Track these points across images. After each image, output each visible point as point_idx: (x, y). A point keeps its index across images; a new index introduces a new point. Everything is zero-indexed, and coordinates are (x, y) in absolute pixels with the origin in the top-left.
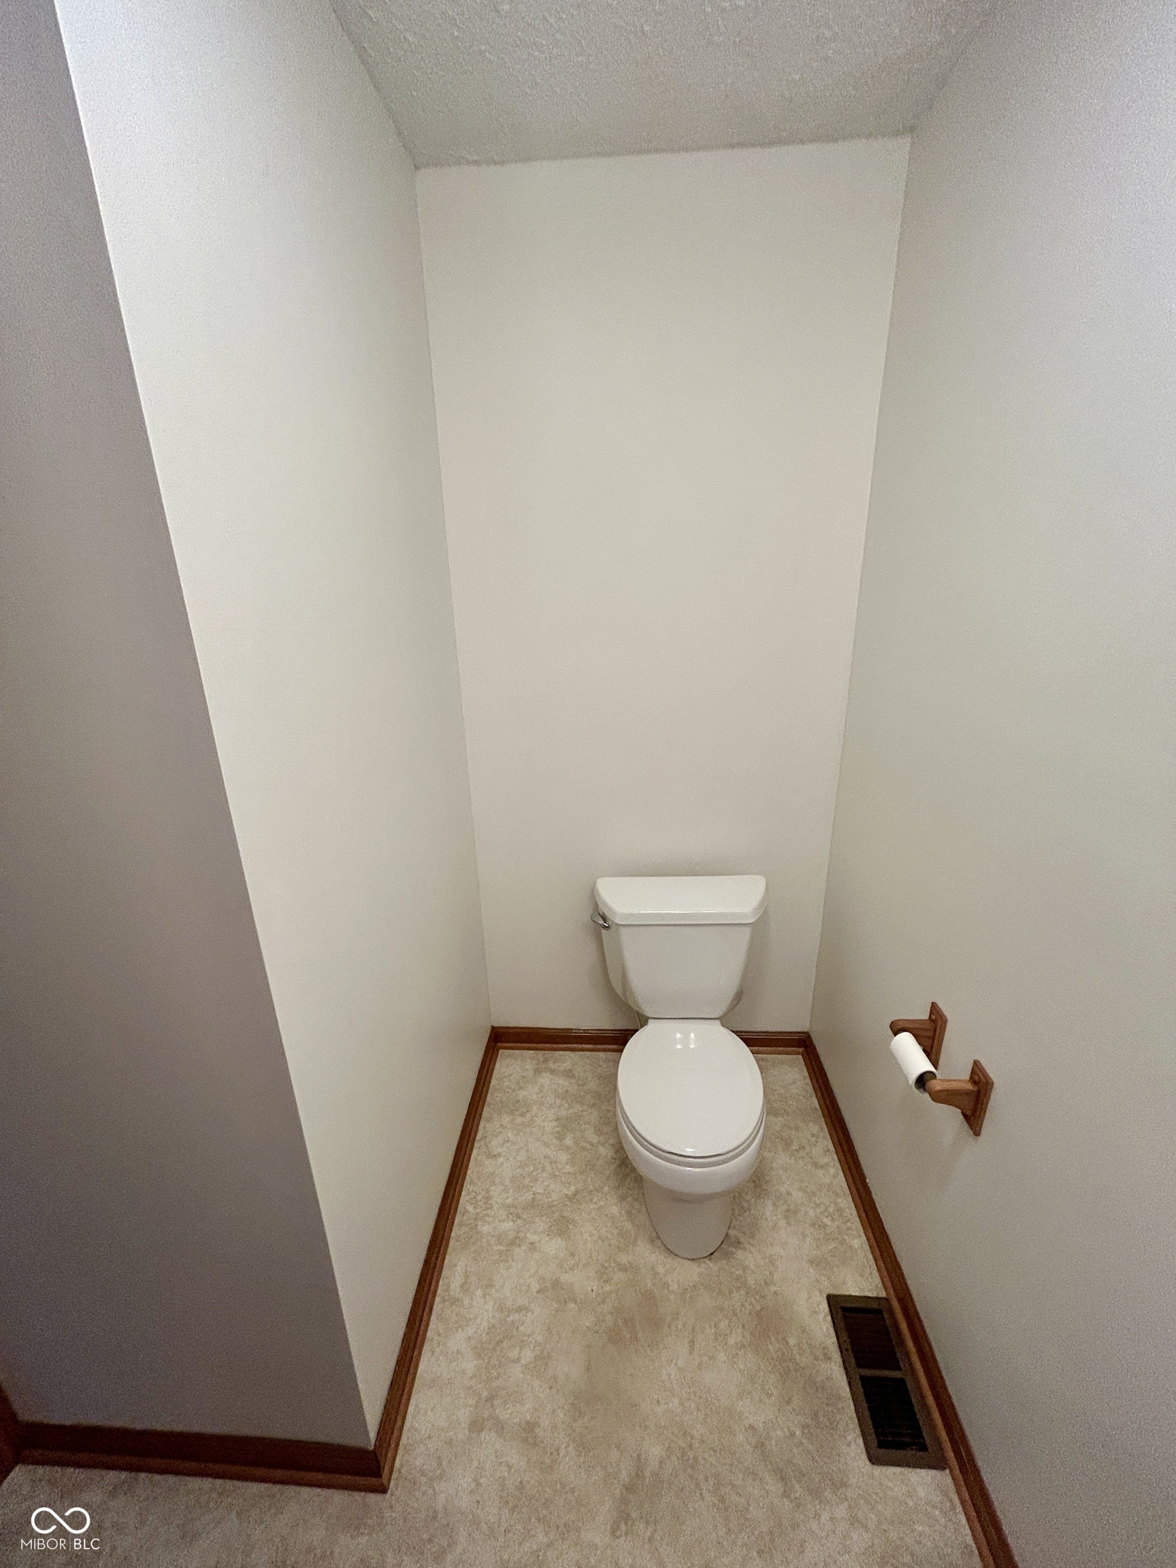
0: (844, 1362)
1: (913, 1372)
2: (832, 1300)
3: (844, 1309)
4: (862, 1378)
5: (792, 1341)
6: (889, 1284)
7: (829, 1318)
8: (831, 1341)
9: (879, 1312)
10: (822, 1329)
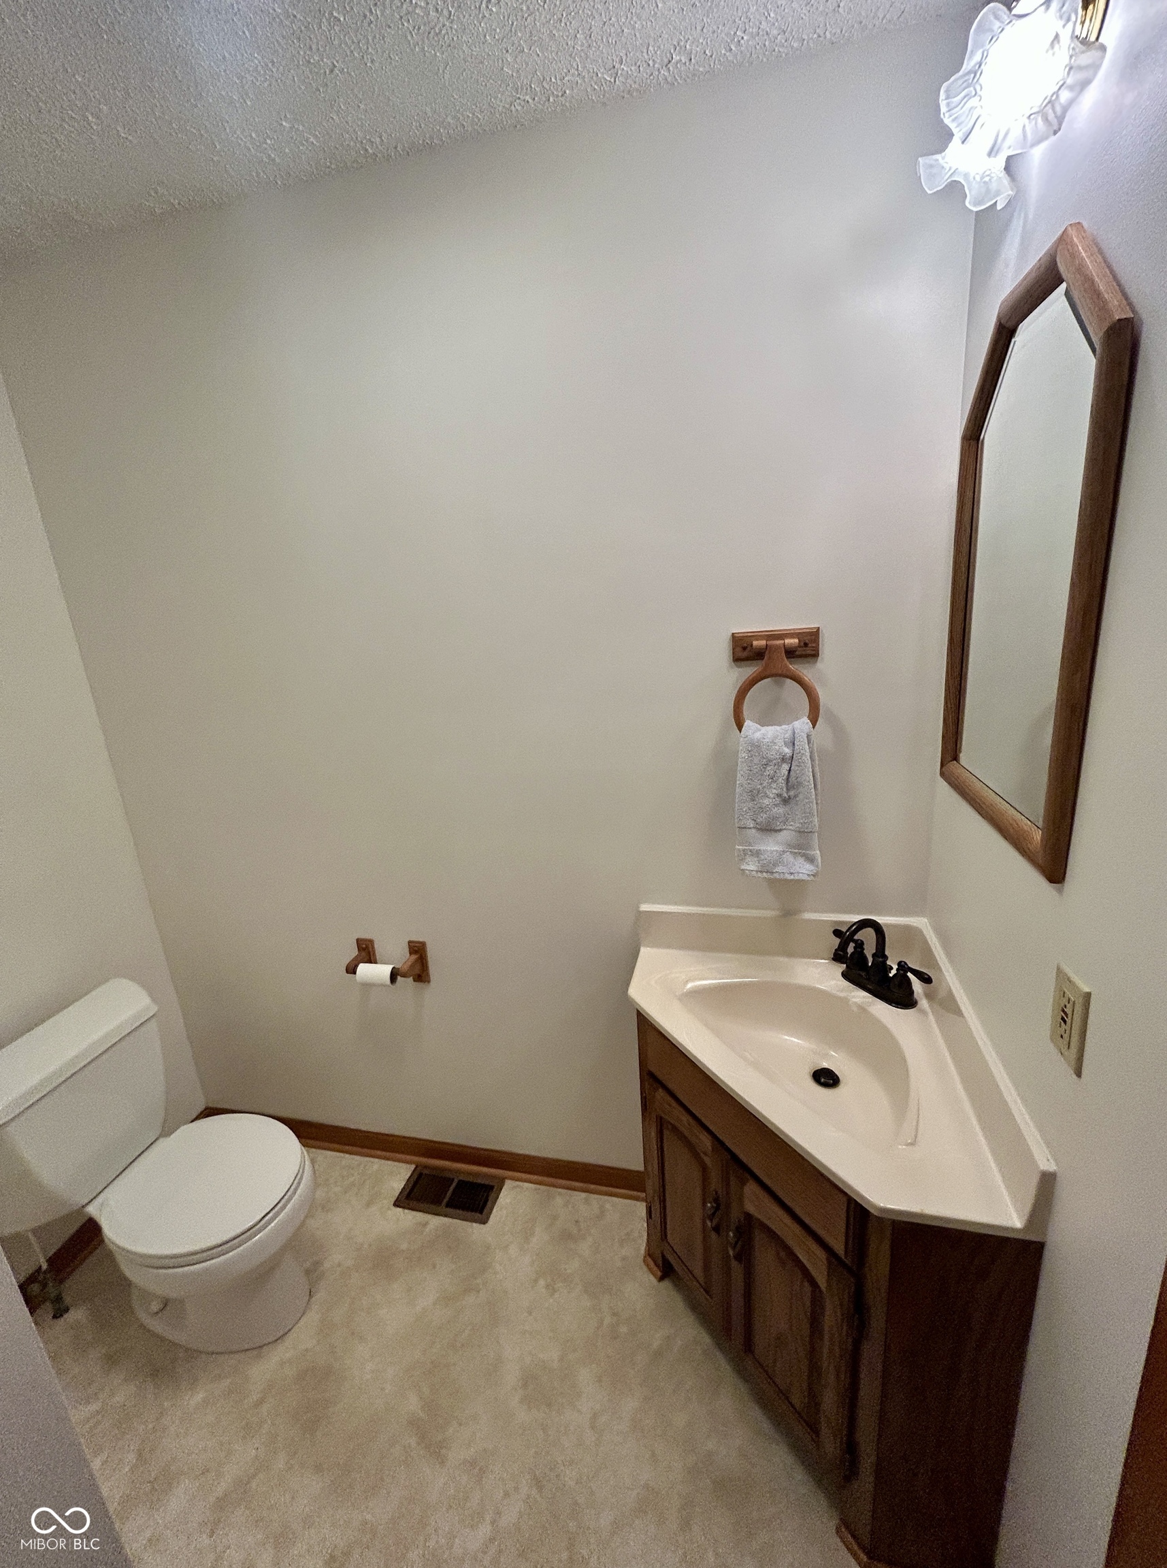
0: (434, 1214)
1: (458, 1172)
2: (397, 1204)
3: (408, 1197)
4: (447, 1206)
5: (404, 1246)
6: (409, 1157)
7: (406, 1211)
8: (420, 1216)
9: (420, 1175)
10: (409, 1218)
